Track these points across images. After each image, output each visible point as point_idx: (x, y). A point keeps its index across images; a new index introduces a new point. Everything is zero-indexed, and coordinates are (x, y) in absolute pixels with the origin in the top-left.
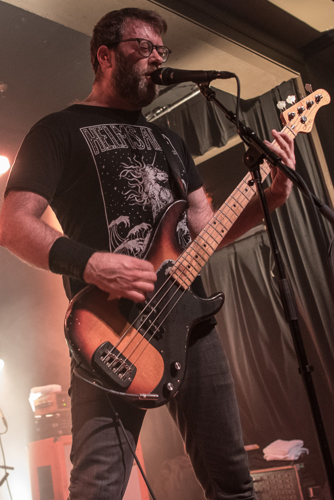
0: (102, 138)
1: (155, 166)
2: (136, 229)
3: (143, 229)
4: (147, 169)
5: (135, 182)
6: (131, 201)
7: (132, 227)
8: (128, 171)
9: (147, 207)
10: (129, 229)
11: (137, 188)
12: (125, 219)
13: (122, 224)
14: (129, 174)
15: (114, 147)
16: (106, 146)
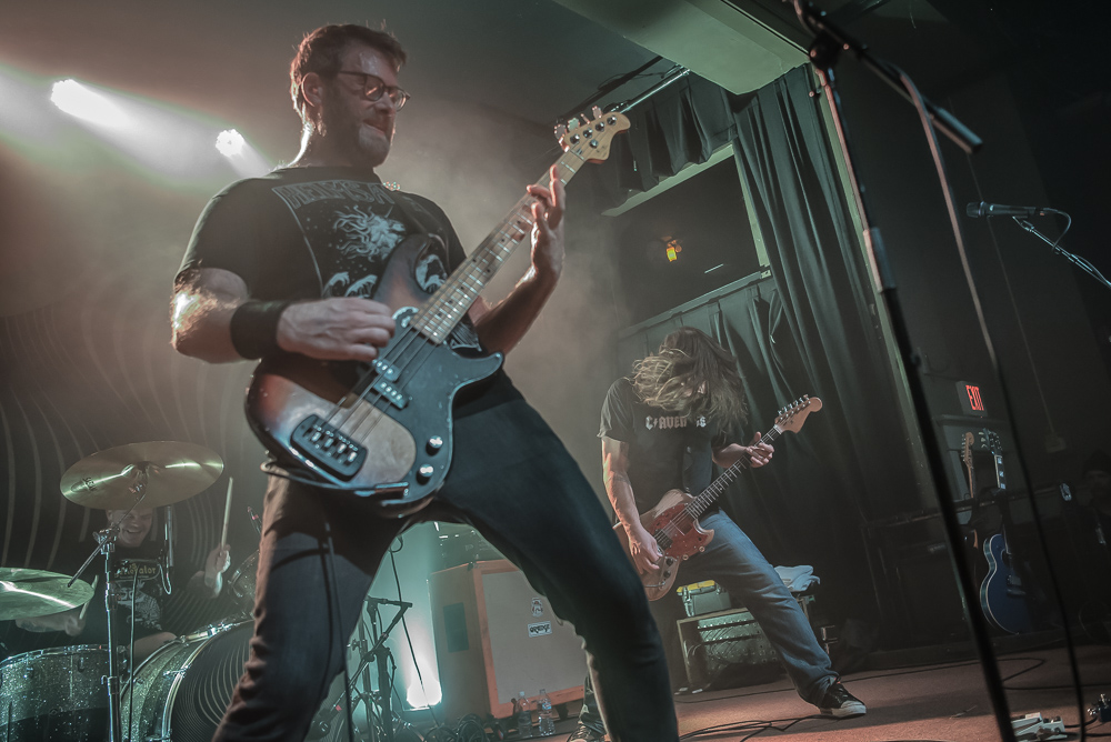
0: (305, 193)
1: (390, 217)
2: (359, 284)
3: (369, 283)
4: (377, 218)
5: (355, 233)
6: (350, 254)
7: (352, 283)
8: (346, 221)
9: (374, 257)
10: (347, 286)
11: (359, 239)
12: (342, 277)
13: (339, 282)
14: (347, 224)
15: (323, 197)
16: (311, 197)
